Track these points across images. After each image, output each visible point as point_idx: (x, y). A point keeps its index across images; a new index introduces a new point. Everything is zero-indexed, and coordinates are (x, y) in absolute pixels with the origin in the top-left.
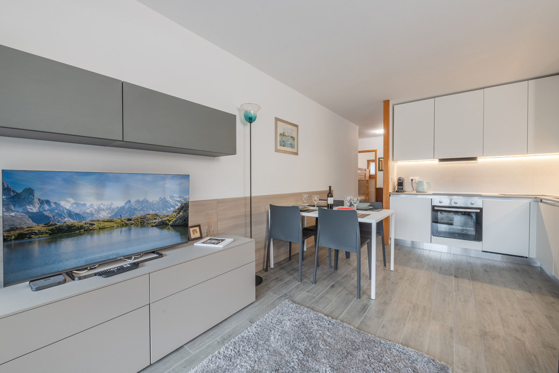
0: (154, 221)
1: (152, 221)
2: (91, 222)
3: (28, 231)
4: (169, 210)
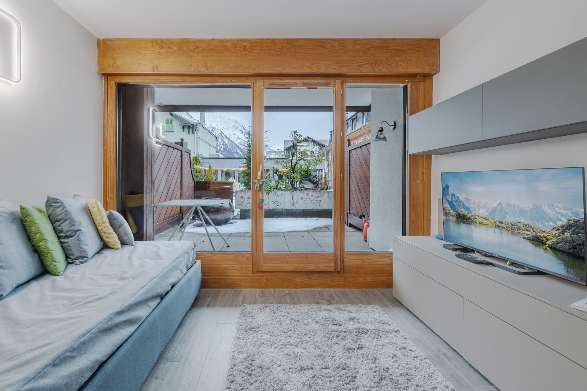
0: (527, 232)
1: (523, 232)
2: (474, 216)
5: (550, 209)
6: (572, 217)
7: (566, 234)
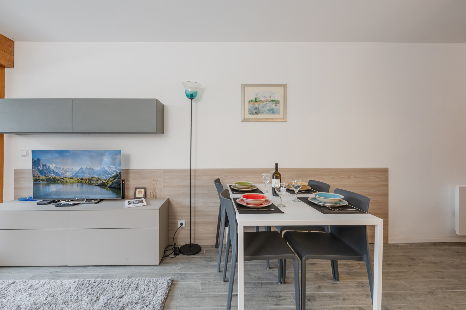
0: (97, 182)
1: (95, 182)
2: (63, 178)
3: (38, 178)
4: (107, 176)
5: (108, 169)
6: (118, 171)
7: (116, 179)
